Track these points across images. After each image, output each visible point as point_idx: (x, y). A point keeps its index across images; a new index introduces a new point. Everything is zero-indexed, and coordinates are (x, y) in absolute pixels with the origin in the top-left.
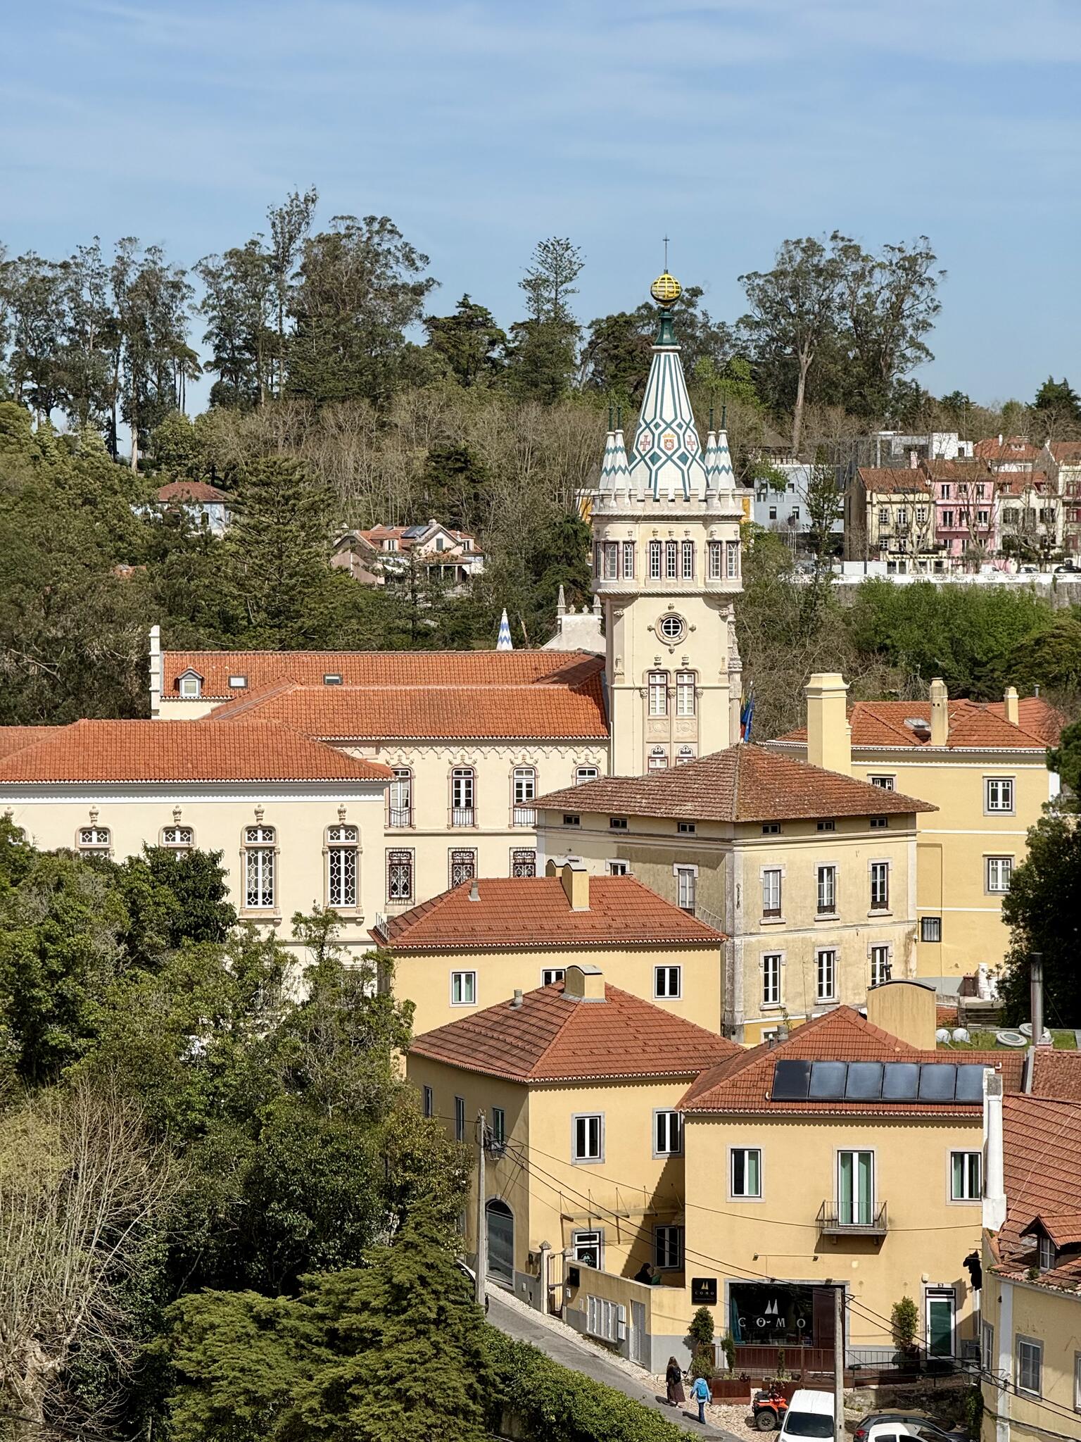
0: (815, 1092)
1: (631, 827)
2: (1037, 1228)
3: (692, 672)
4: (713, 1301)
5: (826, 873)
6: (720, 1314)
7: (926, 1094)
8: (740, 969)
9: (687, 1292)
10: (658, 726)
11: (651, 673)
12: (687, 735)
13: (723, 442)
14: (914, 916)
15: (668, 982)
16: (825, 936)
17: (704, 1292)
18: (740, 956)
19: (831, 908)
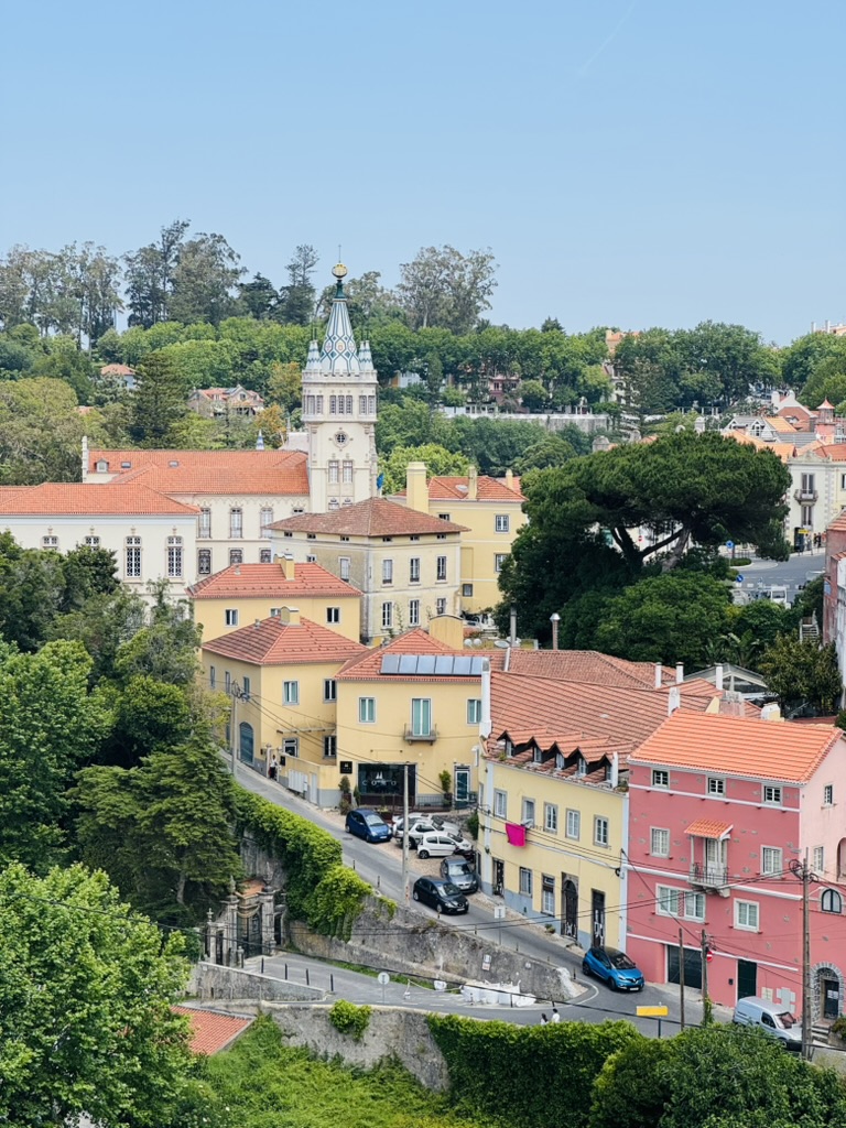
0: (402, 670)
1: (318, 538)
2: (505, 737)
3: (351, 462)
4: (350, 772)
5: (414, 562)
6: (353, 779)
7: (457, 671)
8: (371, 609)
9: (338, 768)
10: (334, 487)
11: (331, 462)
12: (348, 493)
13: (368, 347)
14: (458, 583)
15: (333, 615)
16: (414, 593)
17: (346, 768)
18: (371, 603)
19: (417, 579)
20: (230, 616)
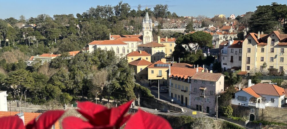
0: (157, 66)
2: (173, 75)
3: (149, 36)
7: (165, 66)
11: (146, 36)
12: (148, 41)
15: (147, 58)
16: (158, 55)
20: (132, 59)
